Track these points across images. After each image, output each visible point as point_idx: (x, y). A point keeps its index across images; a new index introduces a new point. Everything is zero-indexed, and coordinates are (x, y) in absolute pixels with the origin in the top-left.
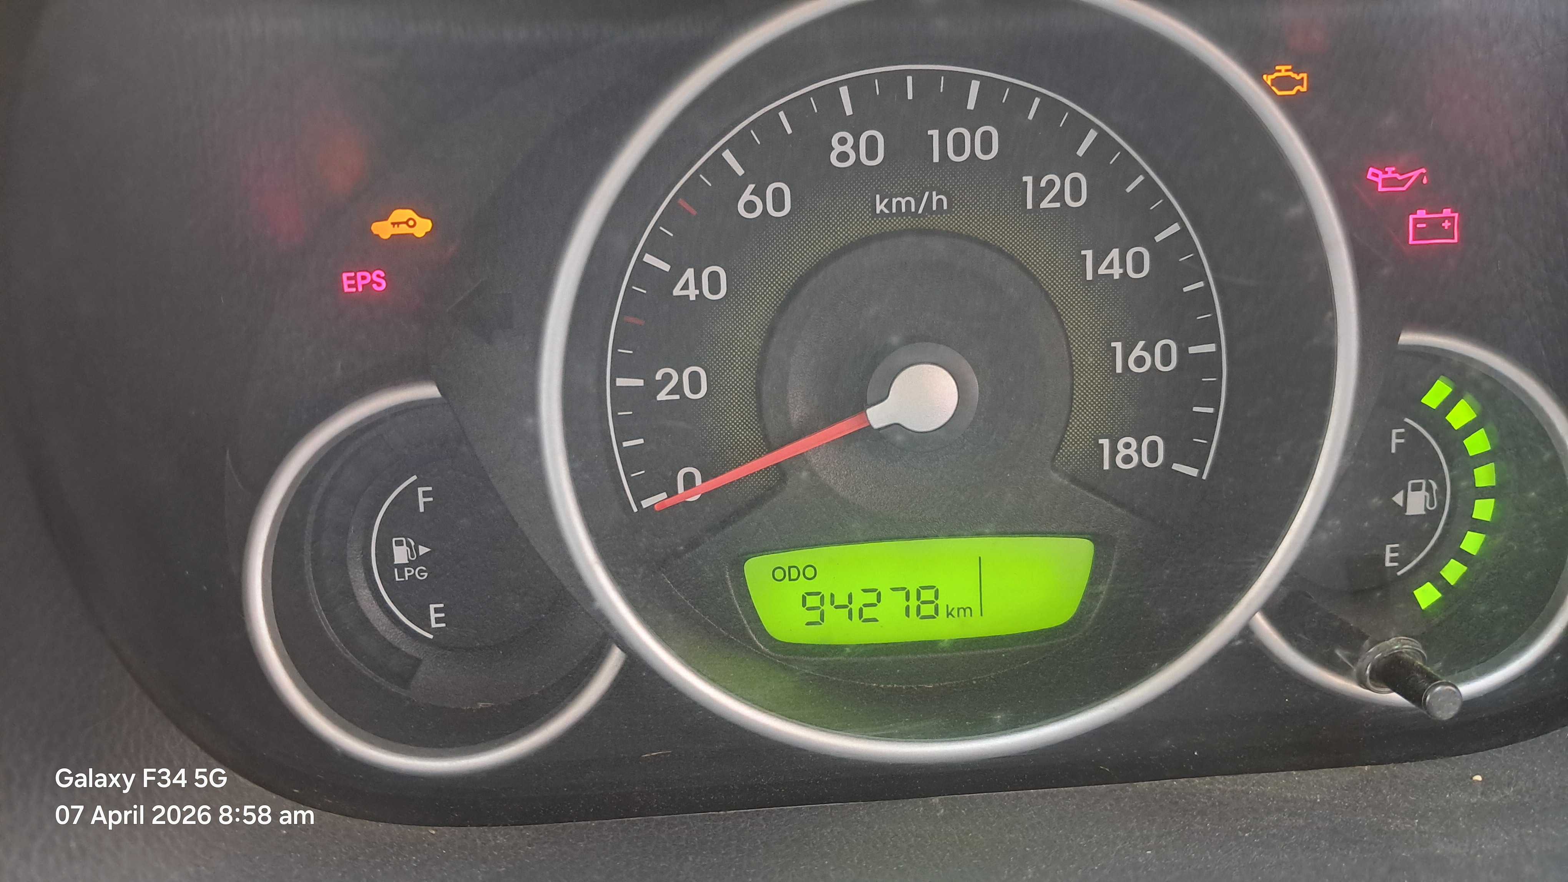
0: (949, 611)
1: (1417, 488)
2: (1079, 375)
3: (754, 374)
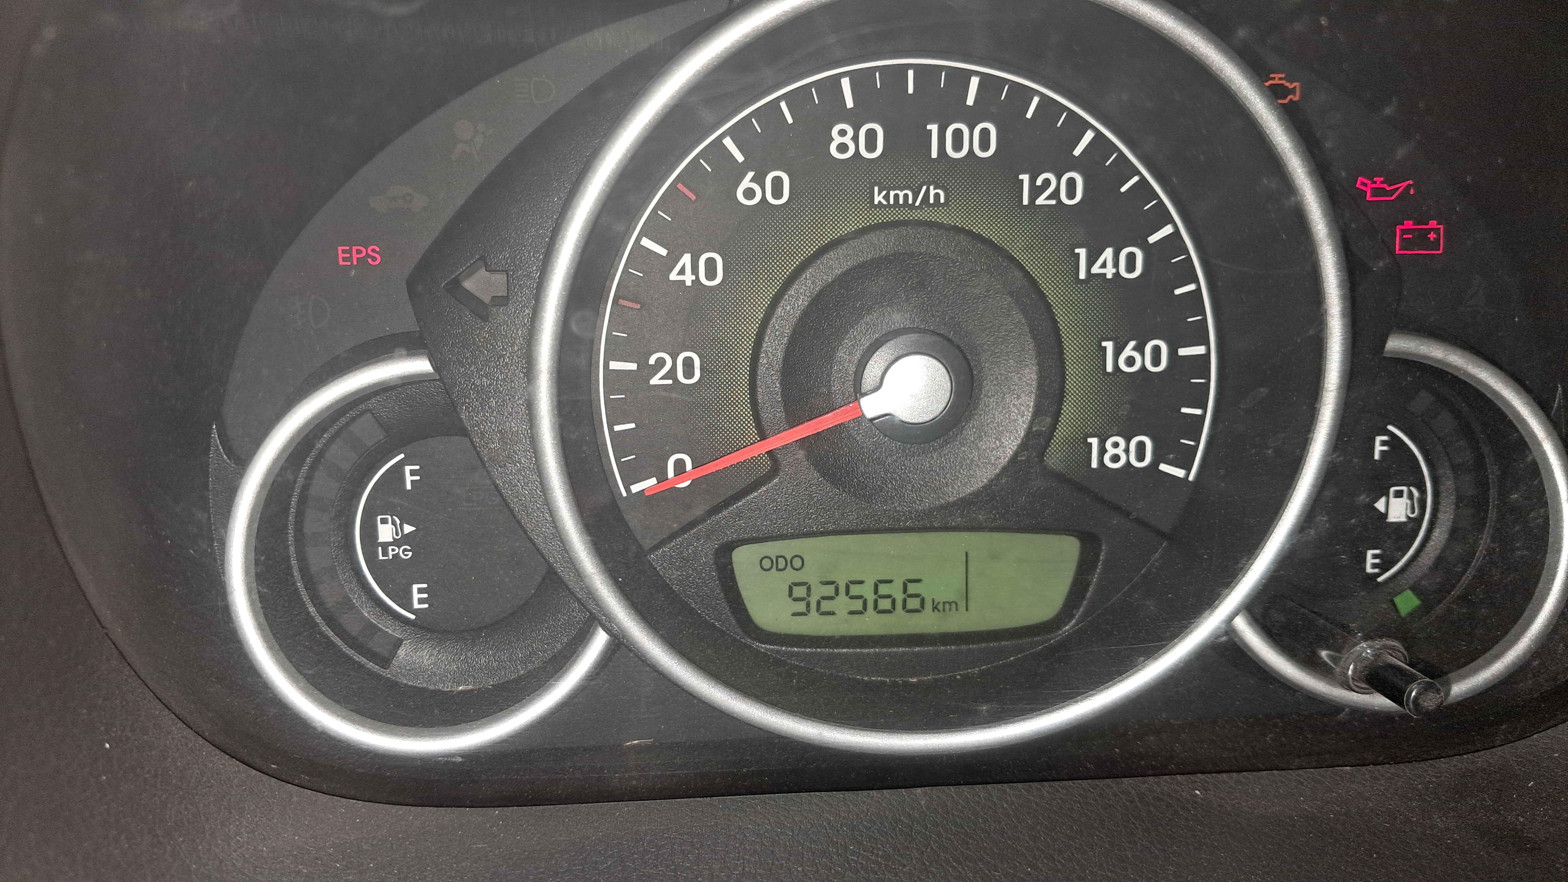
0: (935, 605)
1: (1398, 495)
2: (1070, 373)
3: (748, 361)
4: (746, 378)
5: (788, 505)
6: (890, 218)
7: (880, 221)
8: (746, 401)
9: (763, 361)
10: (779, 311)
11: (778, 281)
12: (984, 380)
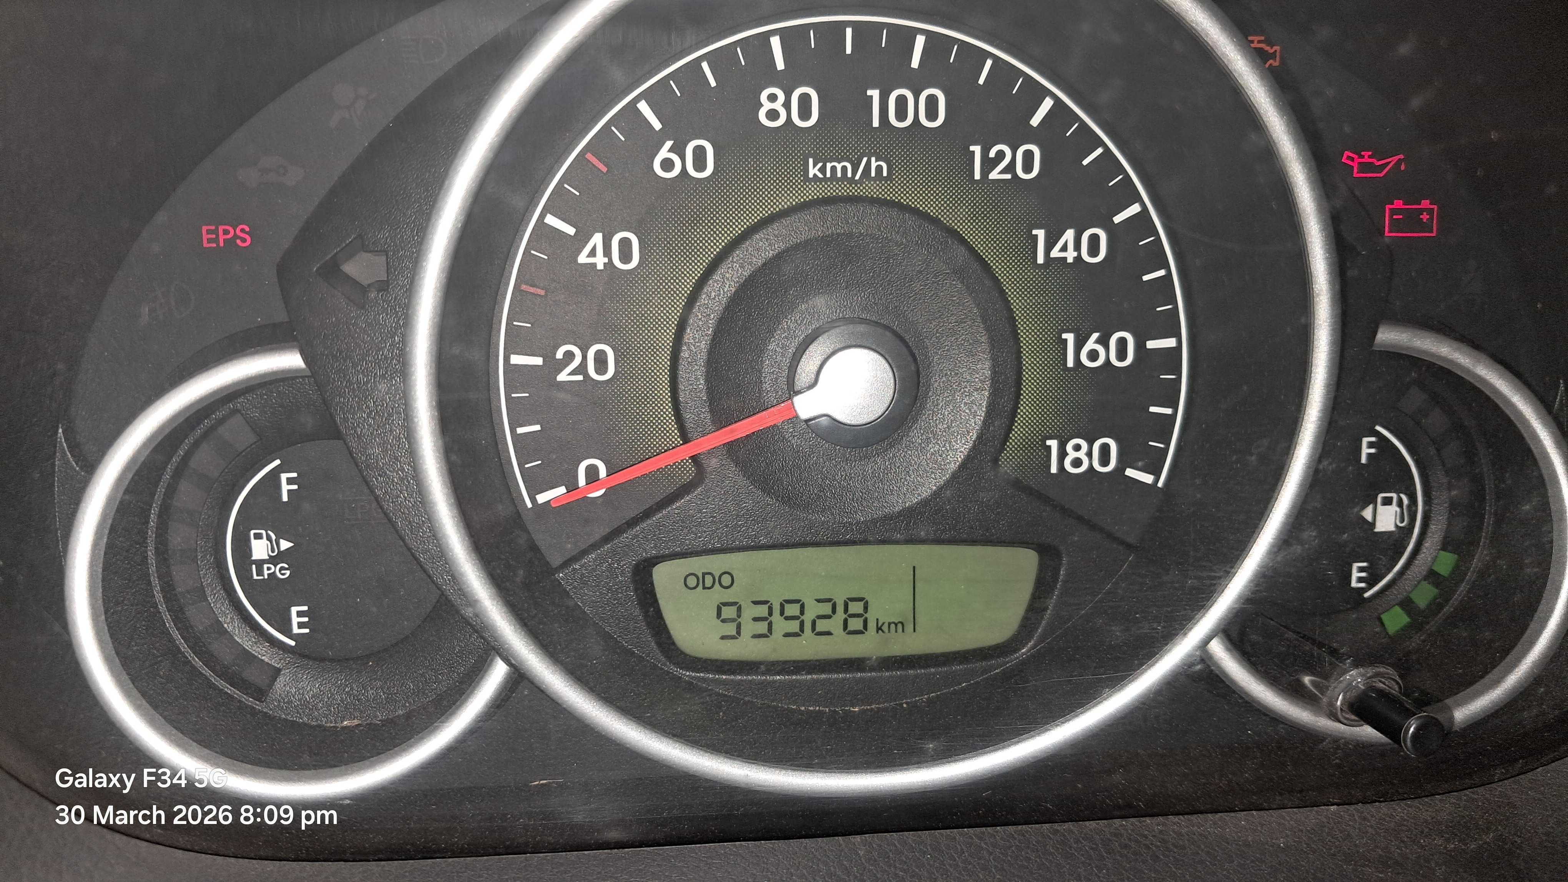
0: (879, 625)
1: (1387, 502)
2: (1027, 368)
3: (668, 355)
4: (666, 373)
5: (715, 517)
6: (826, 194)
7: (815, 197)
8: (667, 399)
9: (685, 354)
10: (703, 299)
11: (701, 264)
12: (932, 377)
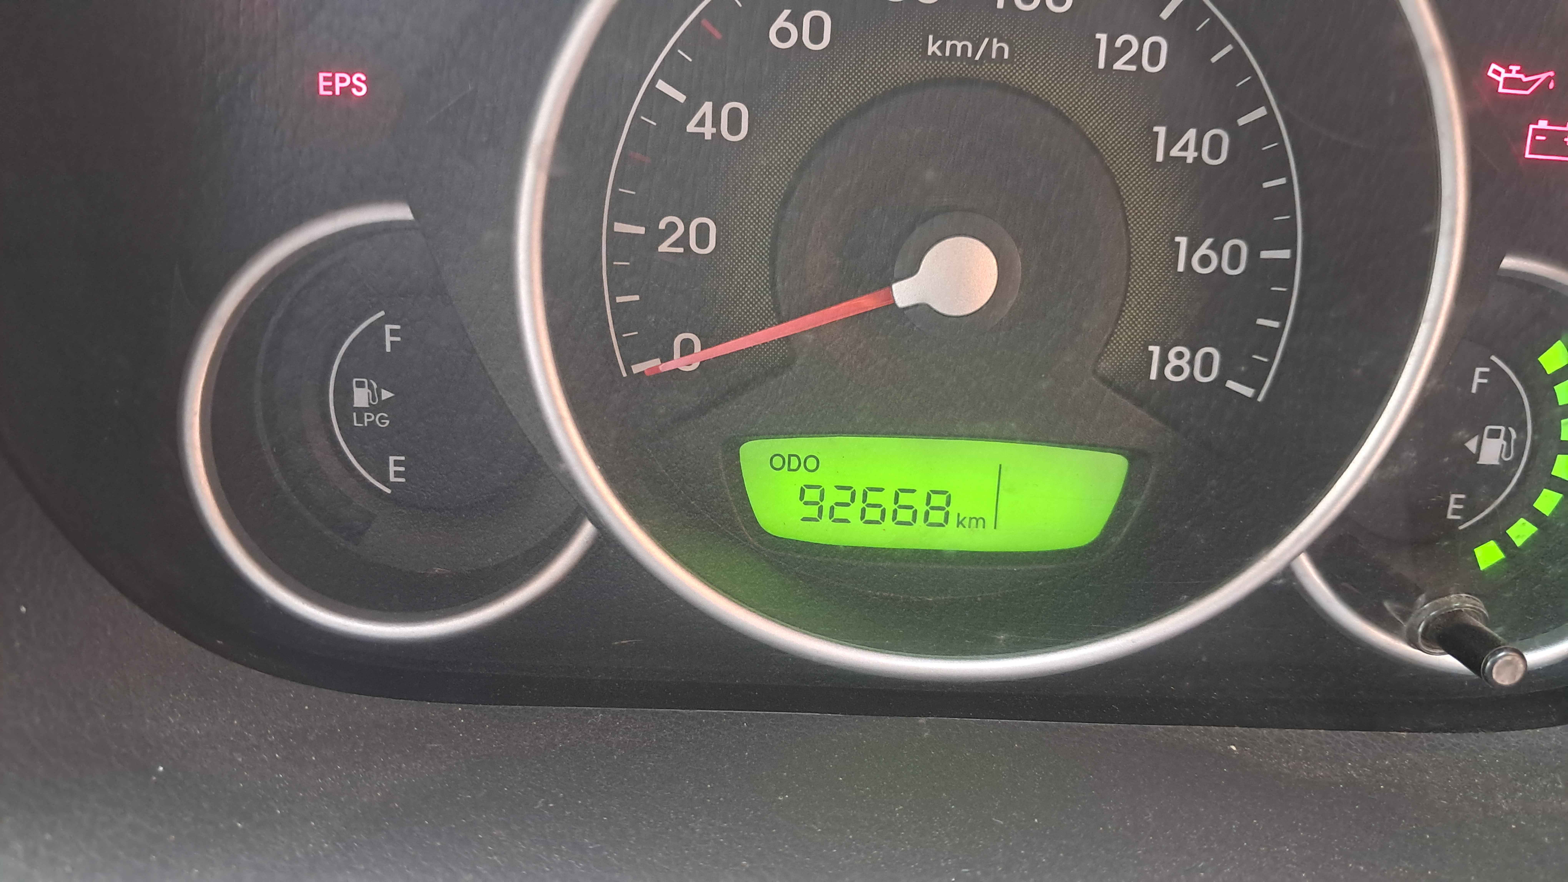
0: (960, 520)
1: (1494, 434)
4: (766, 251)
6: (944, 73)
7: (932, 76)
